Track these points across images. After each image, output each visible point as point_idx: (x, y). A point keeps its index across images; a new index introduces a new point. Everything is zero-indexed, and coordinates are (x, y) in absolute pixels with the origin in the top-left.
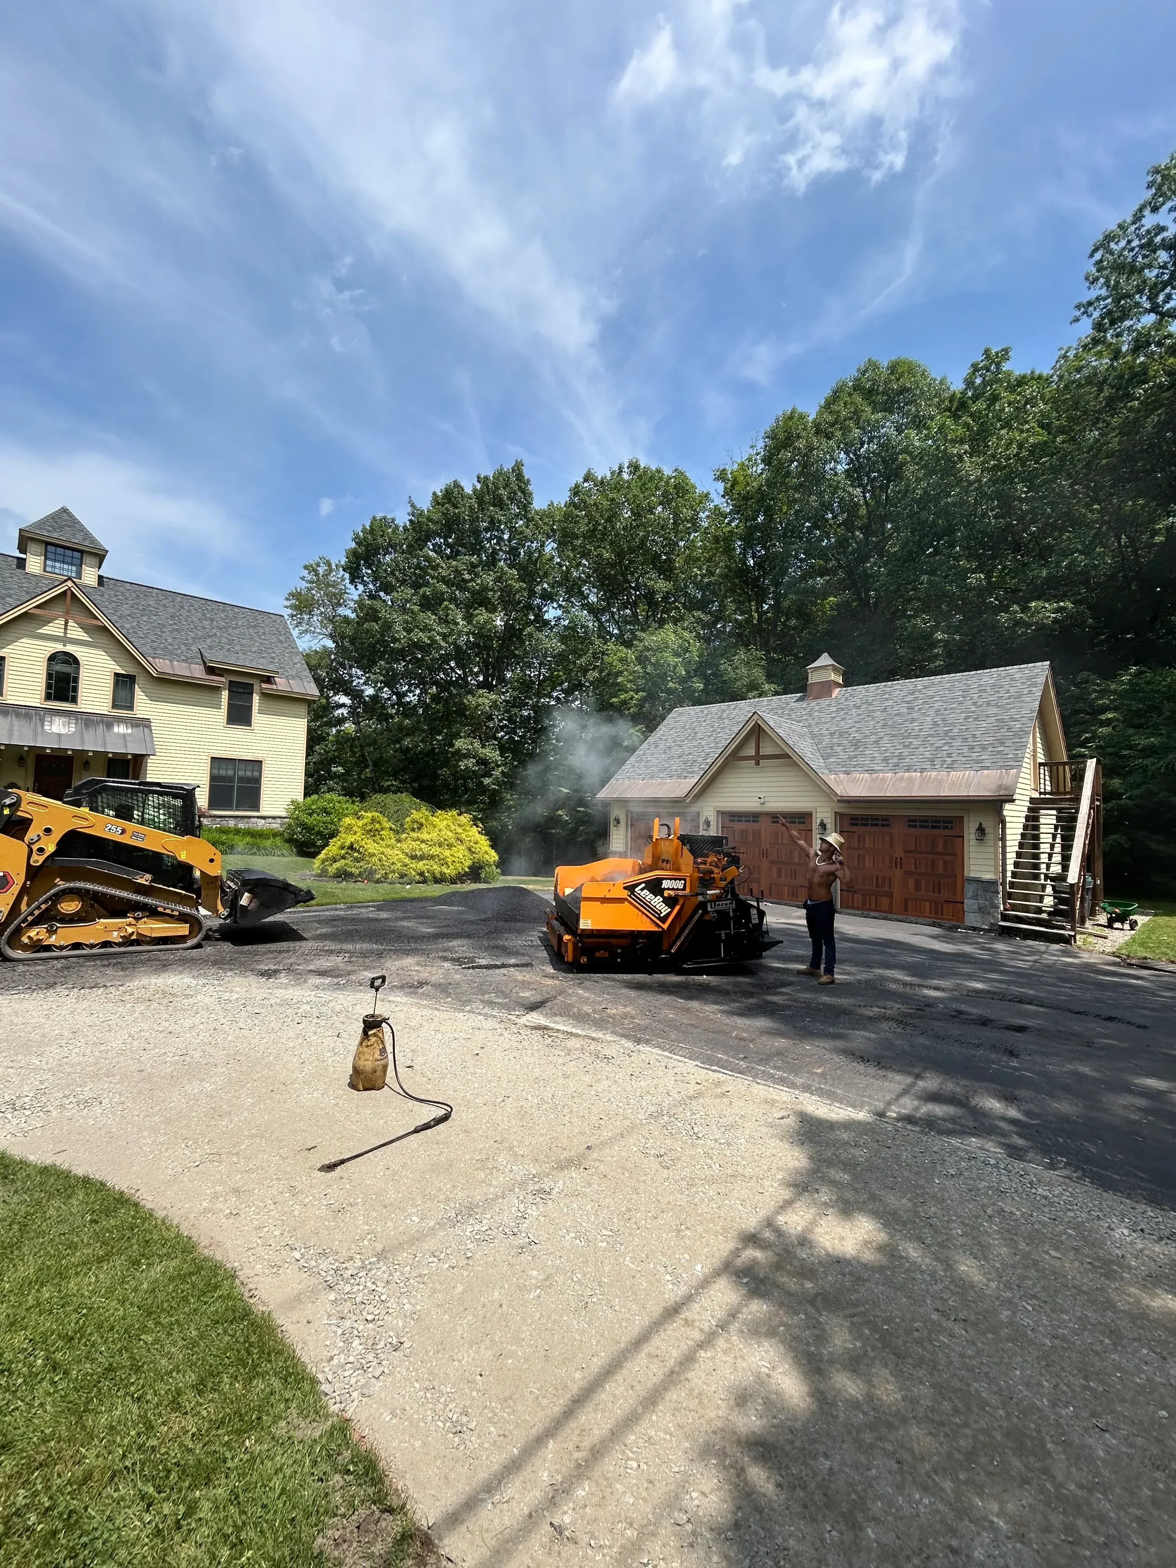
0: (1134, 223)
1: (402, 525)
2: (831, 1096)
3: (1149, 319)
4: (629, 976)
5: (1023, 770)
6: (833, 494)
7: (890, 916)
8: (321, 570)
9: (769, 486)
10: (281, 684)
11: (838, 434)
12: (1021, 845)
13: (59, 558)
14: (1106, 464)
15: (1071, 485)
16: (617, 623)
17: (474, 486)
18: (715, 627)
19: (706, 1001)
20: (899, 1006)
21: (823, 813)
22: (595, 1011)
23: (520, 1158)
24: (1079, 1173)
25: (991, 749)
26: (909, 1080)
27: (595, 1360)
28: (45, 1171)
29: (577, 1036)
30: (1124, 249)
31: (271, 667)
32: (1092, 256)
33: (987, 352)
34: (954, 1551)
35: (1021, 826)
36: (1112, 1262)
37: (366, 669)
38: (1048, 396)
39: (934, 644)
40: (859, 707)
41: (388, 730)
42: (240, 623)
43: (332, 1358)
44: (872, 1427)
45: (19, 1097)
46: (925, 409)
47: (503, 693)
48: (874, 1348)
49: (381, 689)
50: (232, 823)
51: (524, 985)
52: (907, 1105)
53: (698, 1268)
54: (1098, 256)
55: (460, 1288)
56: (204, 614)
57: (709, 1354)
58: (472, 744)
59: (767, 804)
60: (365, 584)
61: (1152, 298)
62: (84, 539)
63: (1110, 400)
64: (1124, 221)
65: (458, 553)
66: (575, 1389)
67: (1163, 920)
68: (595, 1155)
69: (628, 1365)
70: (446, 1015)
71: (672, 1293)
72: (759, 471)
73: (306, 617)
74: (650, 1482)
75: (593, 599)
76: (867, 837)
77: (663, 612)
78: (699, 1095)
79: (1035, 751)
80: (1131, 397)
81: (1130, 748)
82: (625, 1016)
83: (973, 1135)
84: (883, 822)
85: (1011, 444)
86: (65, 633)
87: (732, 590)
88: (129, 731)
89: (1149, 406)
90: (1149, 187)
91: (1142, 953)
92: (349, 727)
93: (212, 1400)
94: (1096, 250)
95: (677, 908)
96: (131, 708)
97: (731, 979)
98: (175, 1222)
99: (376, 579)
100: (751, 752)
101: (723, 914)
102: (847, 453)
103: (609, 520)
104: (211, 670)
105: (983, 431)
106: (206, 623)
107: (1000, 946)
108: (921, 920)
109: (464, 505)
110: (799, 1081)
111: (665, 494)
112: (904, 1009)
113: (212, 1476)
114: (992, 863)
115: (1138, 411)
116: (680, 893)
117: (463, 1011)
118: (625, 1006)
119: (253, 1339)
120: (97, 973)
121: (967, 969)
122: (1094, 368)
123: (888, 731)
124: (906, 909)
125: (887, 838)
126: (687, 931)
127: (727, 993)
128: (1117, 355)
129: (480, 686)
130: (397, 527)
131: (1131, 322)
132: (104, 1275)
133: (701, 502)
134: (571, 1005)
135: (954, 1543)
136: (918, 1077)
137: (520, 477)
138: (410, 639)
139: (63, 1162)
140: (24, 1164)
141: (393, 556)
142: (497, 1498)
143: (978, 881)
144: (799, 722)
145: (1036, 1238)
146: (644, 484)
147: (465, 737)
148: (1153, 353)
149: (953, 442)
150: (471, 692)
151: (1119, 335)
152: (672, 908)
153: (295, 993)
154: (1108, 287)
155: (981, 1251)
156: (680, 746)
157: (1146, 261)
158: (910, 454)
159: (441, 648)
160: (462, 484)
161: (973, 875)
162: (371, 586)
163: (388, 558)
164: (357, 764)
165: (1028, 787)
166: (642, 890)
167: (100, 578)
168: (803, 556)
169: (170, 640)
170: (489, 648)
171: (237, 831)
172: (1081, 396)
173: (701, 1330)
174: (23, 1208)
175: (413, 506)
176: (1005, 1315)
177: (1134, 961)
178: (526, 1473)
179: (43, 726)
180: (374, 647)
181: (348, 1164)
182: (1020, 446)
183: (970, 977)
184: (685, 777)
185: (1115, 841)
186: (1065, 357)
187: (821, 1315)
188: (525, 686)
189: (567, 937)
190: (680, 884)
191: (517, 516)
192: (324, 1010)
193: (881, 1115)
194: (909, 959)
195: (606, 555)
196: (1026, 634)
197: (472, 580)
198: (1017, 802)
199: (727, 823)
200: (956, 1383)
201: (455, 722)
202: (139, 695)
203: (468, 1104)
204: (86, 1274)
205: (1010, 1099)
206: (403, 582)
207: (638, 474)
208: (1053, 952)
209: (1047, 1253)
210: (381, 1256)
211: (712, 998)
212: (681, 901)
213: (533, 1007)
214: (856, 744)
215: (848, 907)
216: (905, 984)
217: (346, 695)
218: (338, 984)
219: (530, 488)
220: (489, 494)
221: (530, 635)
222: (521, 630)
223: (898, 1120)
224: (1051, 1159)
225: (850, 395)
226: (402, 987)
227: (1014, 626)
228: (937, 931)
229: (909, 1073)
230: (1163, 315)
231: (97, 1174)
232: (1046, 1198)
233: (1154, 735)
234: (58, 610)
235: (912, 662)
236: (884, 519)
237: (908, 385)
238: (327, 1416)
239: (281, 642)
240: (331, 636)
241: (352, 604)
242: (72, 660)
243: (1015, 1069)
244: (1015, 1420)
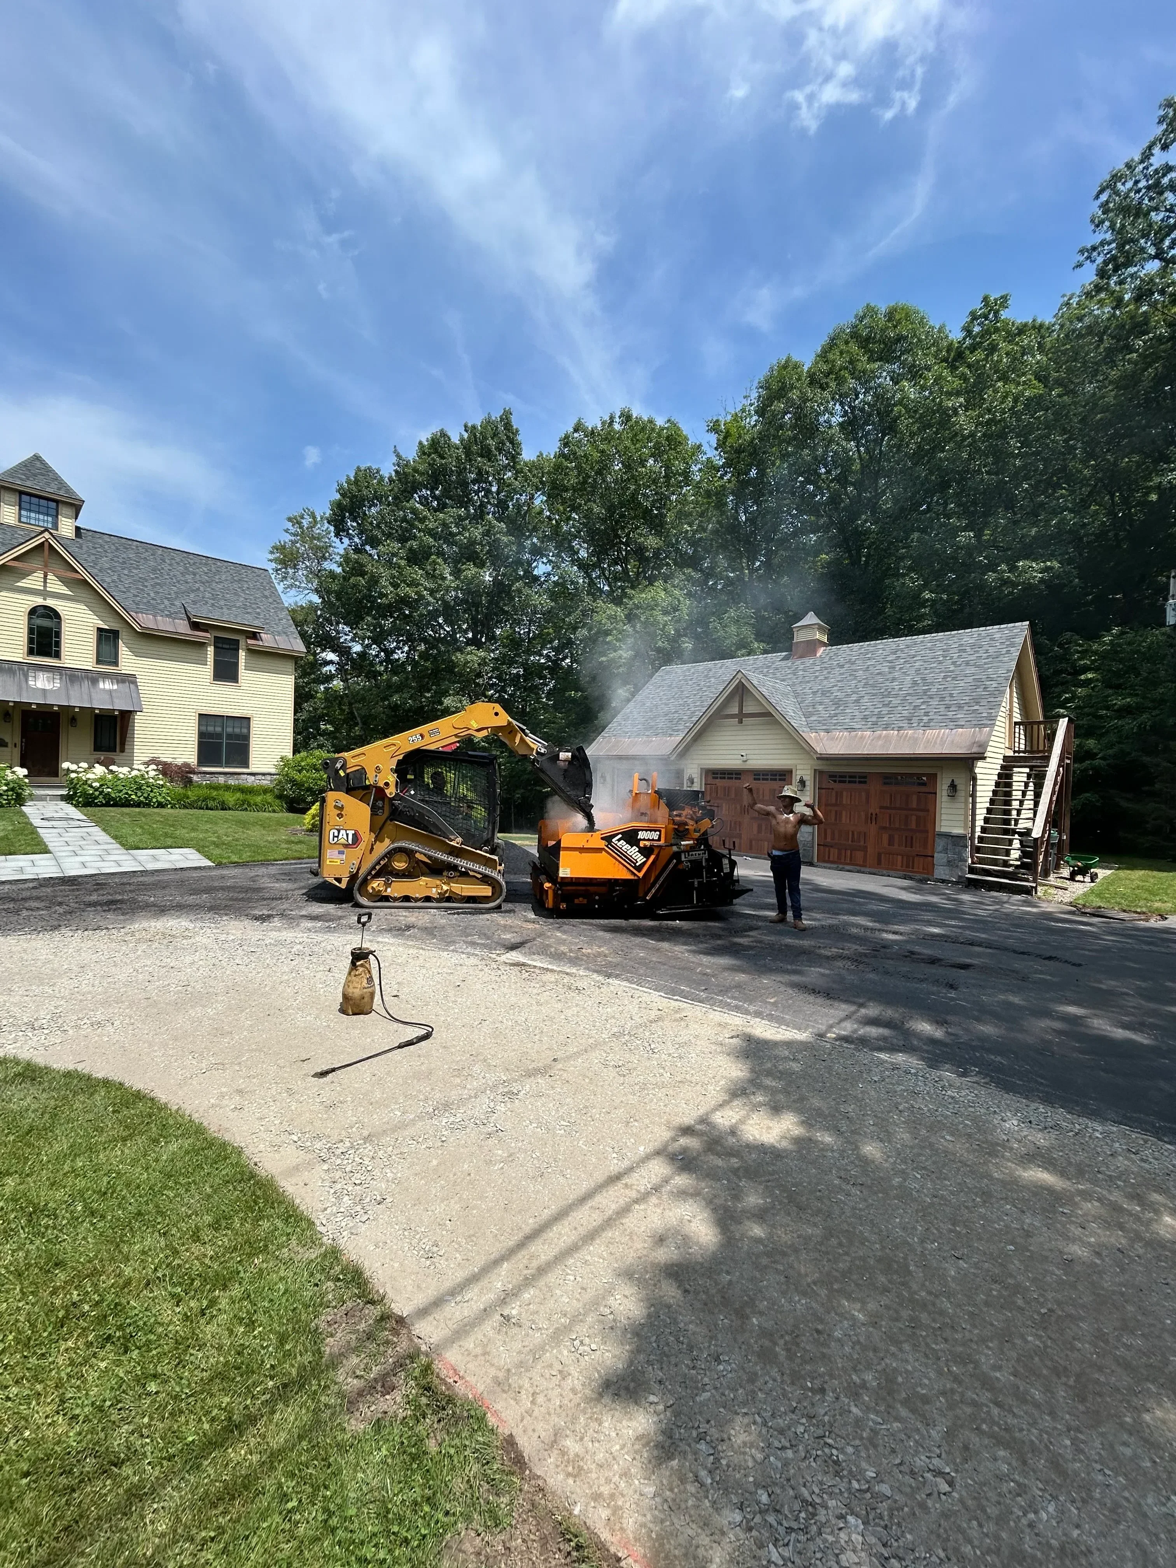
0: (1142, 162)
1: (387, 475)
2: (780, 1021)
3: (1154, 266)
4: (606, 921)
5: (996, 728)
6: (827, 446)
7: (863, 869)
8: (305, 523)
9: (761, 440)
10: (267, 640)
11: (833, 385)
12: (992, 802)
13: (33, 507)
14: (1101, 419)
15: (1066, 441)
16: (607, 579)
17: (461, 435)
18: (706, 584)
19: (677, 943)
20: (857, 947)
21: (804, 770)
22: (571, 951)
23: (492, 1068)
24: (987, 1080)
25: (966, 708)
26: (853, 1008)
27: (546, 1211)
28: (68, 1075)
29: (552, 971)
30: (1130, 190)
31: (256, 623)
32: (1097, 197)
33: (986, 299)
34: (818, 1331)
35: (993, 783)
36: (998, 1144)
37: (353, 624)
38: (1048, 346)
39: (923, 603)
40: (842, 666)
41: (377, 686)
42: (223, 577)
43: (325, 1209)
44: (768, 1254)
45: (37, 1019)
46: (921, 359)
47: (493, 651)
48: (781, 1203)
49: (369, 646)
50: (221, 780)
51: (506, 928)
52: (848, 1028)
53: (642, 1148)
54: (1104, 197)
55: (435, 1162)
56: (186, 568)
57: (642, 1207)
58: (461, 702)
59: (749, 762)
60: (350, 537)
61: (1157, 244)
62: (59, 489)
63: (1110, 351)
64: (1132, 160)
65: (445, 506)
66: (527, 1230)
67: (1122, 874)
68: (560, 1066)
69: (574, 1214)
70: (431, 954)
71: (615, 1165)
72: (753, 423)
73: (291, 571)
74: (583, 1288)
75: (583, 554)
76: (845, 793)
77: (653, 568)
78: (659, 1019)
79: (1011, 710)
80: (1130, 349)
81: (1107, 708)
82: (599, 954)
83: (901, 1051)
84: (862, 779)
85: (1006, 397)
86: (45, 586)
87: (724, 547)
88: (115, 687)
89: (1147, 360)
90: (1160, 122)
91: (1097, 902)
92: (337, 684)
93: (226, 1235)
94: (1101, 191)
95: (652, 857)
96: (116, 663)
97: (703, 923)
98: (187, 1113)
99: (361, 533)
100: (735, 710)
101: (696, 864)
102: (842, 404)
103: (599, 472)
104: (195, 626)
105: (980, 383)
106: (189, 578)
107: (966, 897)
108: (892, 873)
109: (452, 457)
110: (752, 1008)
111: (657, 446)
112: (861, 949)
113: (228, 1283)
114: (962, 818)
115: (1136, 363)
116: (656, 843)
117: (447, 950)
118: (600, 947)
119: (259, 1193)
120: (99, 918)
121: (928, 916)
122: (1097, 317)
123: (869, 690)
124: (879, 862)
125: (863, 794)
126: (662, 879)
127: (698, 936)
128: (1119, 303)
129: (469, 642)
130: (382, 478)
131: (1135, 269)
132: (129, 1150)
133: (693, 454)
134: (549, 946)
135: (820, 1327)
136: (862, 1005)
137: (508, 426)
138: (397, 595)
139: (84, 1068)
140: (47, 1070)
141: (378, 508)
142: (459, 1298)
143: (948, 835)
144: (783, 680)
145: (935, 1127)
146: (636, 435)
147: (454, 695)
148: (1156, 301)
149: (949, 394)
150: (460, 650)
151: (1121, 283)
152: (648, 857)
153: (288, 935)
154: (1113, 230)
155: (884, 1135)
156: (666, 704)
157: (1153, 204)
158: (906, 407)
159: (428, 604)
160: (449, 434)
161: (944, 830)
162: (357, 540)
163: (373, 510)
164: (345, 721)
165: (1003, 746)
166: (619, 840)
167: (78, 529)
168: (795, 512)
169: (152, 595)
170: (477, 605)
171: (228, 788)
172: (1082, 347)
173: (638, 1191)
174: (52, 1103)
175: (398, 456)
176: (897, 1181)
177: (1088, 910)
178: (484, 1282)
179: (27, 681)
180: (361, 602)
181: (338, 1072)
182: (1016, 400)
183: (930, 923)
184: (671, 735)
185: (1086, 799)
186: (1068, 304)
187: (740, 1180)
188: (514, 643)
189: (547, 885)
190: (655, 835)
191: (505, 467)
192: (316, 949)
193: (821, 1035)
194: (875, 907)
195: (596, 509)
196: (1011, 593)
197: (460, 533)
198: (988, 760)
199: (710, 781)
200: (845, 1227)
201: (444, 679)
202: (123, 650)
203: (448, 1026)
204: (113, 1149)
205: (940, 1022)
206: (389, 536)
207: (629, 424)
208: (1014, 904)
209: (943, 1137)
210: (367, 1139)
211: (682, 939)
212: (656, 852)
213: (513, 947)
214: (837, 703)
215: (824, 861)
216: (866, 929)
217: (333, 651)
218: (329, 927)
219: (519, 438)
220: (476, 444)
221: (519, 591)
222: (510, 586)
223: (836, 1039)
224: (965, 1069)
225: (847, 343)
226: (390, 930)
227: (1001, 585)
228: (906, 883)
229: (854, 1003)
230: (1167, 261)
231: (115, 1076)
232: (953, 1098)
233: (1130, 695)
234: (35, 562)
235: (900, 621)
236: (877, 475)
237: (905, 333)
238: (321, 1245)
239: (266, 597)
240: (317, 591)
241: (338, 558)
242: (53, 614)
243: (952, 999)
244: (887, 1251)
